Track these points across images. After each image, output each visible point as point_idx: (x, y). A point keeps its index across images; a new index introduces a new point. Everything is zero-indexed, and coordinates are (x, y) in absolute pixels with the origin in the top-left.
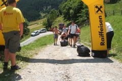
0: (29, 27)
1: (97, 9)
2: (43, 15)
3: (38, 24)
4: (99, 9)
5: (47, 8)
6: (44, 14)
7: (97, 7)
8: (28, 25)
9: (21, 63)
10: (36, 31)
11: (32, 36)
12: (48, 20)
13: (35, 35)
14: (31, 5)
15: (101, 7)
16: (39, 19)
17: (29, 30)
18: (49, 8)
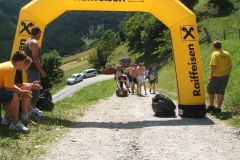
0: (62, 67)
1: (185, 33)
2: (88, 42)
3: (79, 60)
4: (189, 33)
5: (95, 29)
6: (91, 41)
7: (184, 29)
8: (60, 64)
10: (76, 75)
11: (69, 84)
12: (99, 52)
13: (75, 83)
14: (66, 24)
15: (192, 29)
16: (82, 51)
17: (62, 72)
18: (99, 27)
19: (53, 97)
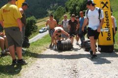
3: (45, 21)
4: (105, 5)
5: (53, 6)
8: (36, 23)
9: (30, 58)
11: (40, 32)
13: (43, 32)
14: (39, 3)
15: (107, 3)
16: (47, 16)
18: (55, 5)
19: (29, 40)
